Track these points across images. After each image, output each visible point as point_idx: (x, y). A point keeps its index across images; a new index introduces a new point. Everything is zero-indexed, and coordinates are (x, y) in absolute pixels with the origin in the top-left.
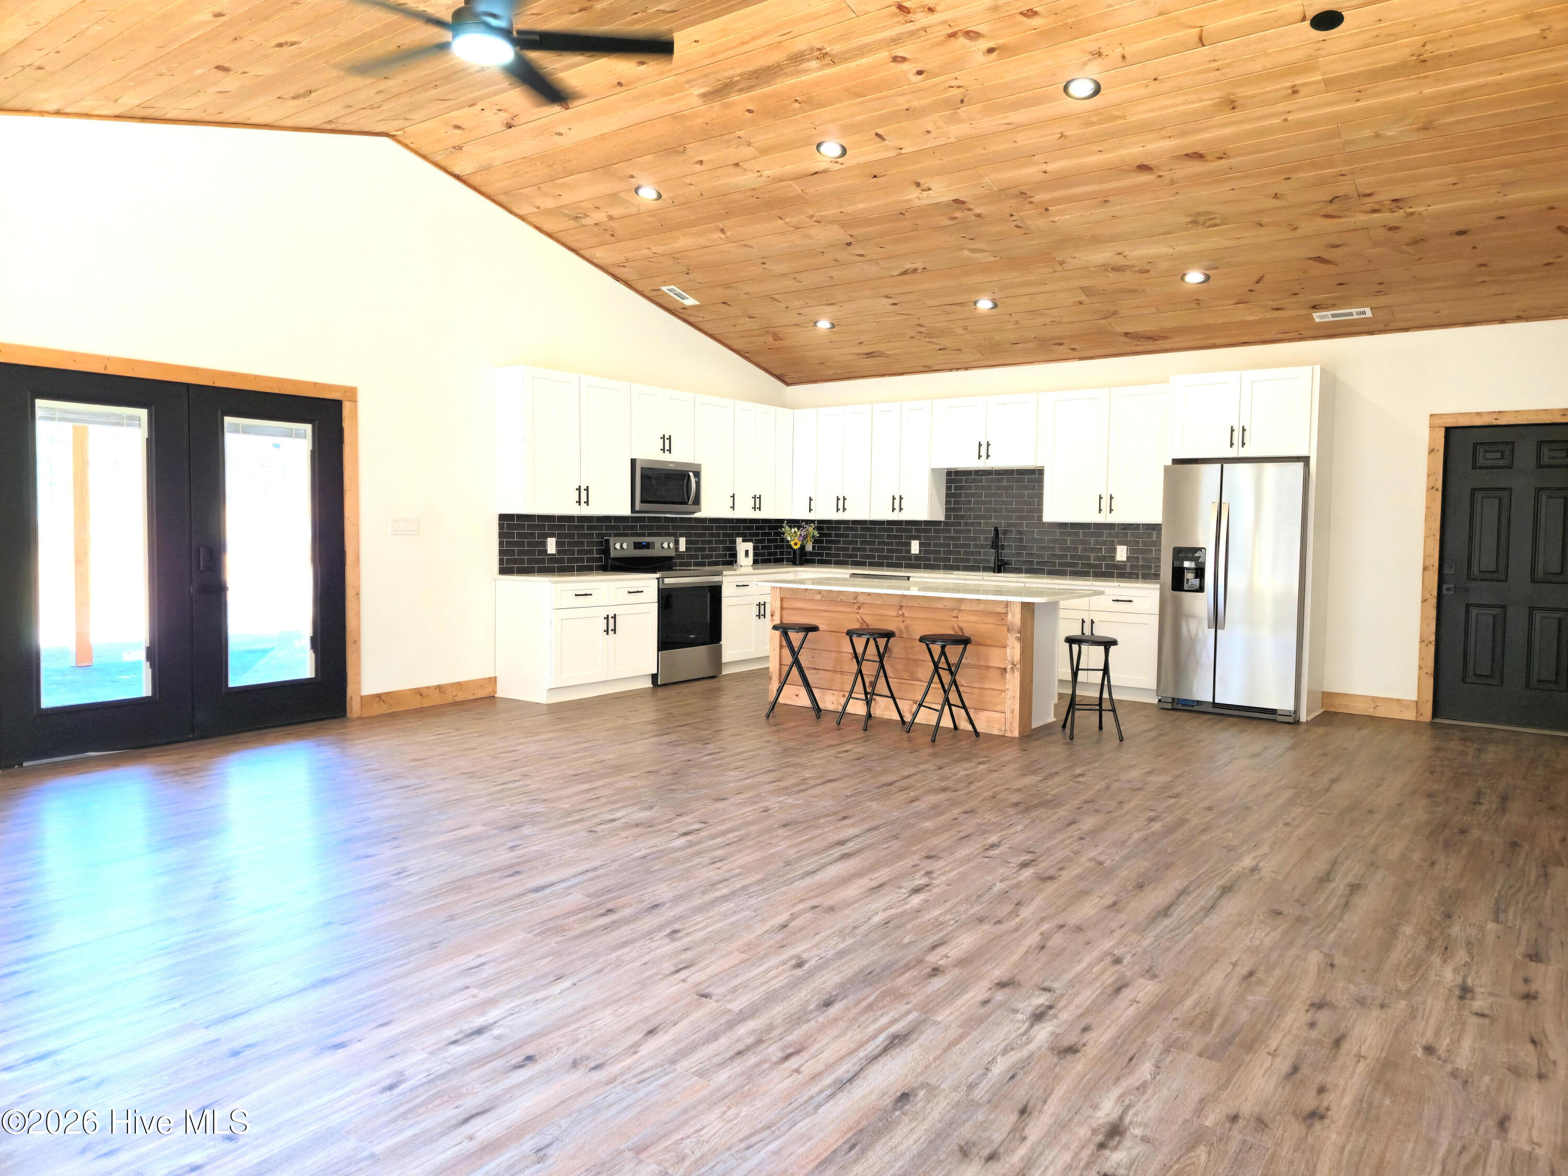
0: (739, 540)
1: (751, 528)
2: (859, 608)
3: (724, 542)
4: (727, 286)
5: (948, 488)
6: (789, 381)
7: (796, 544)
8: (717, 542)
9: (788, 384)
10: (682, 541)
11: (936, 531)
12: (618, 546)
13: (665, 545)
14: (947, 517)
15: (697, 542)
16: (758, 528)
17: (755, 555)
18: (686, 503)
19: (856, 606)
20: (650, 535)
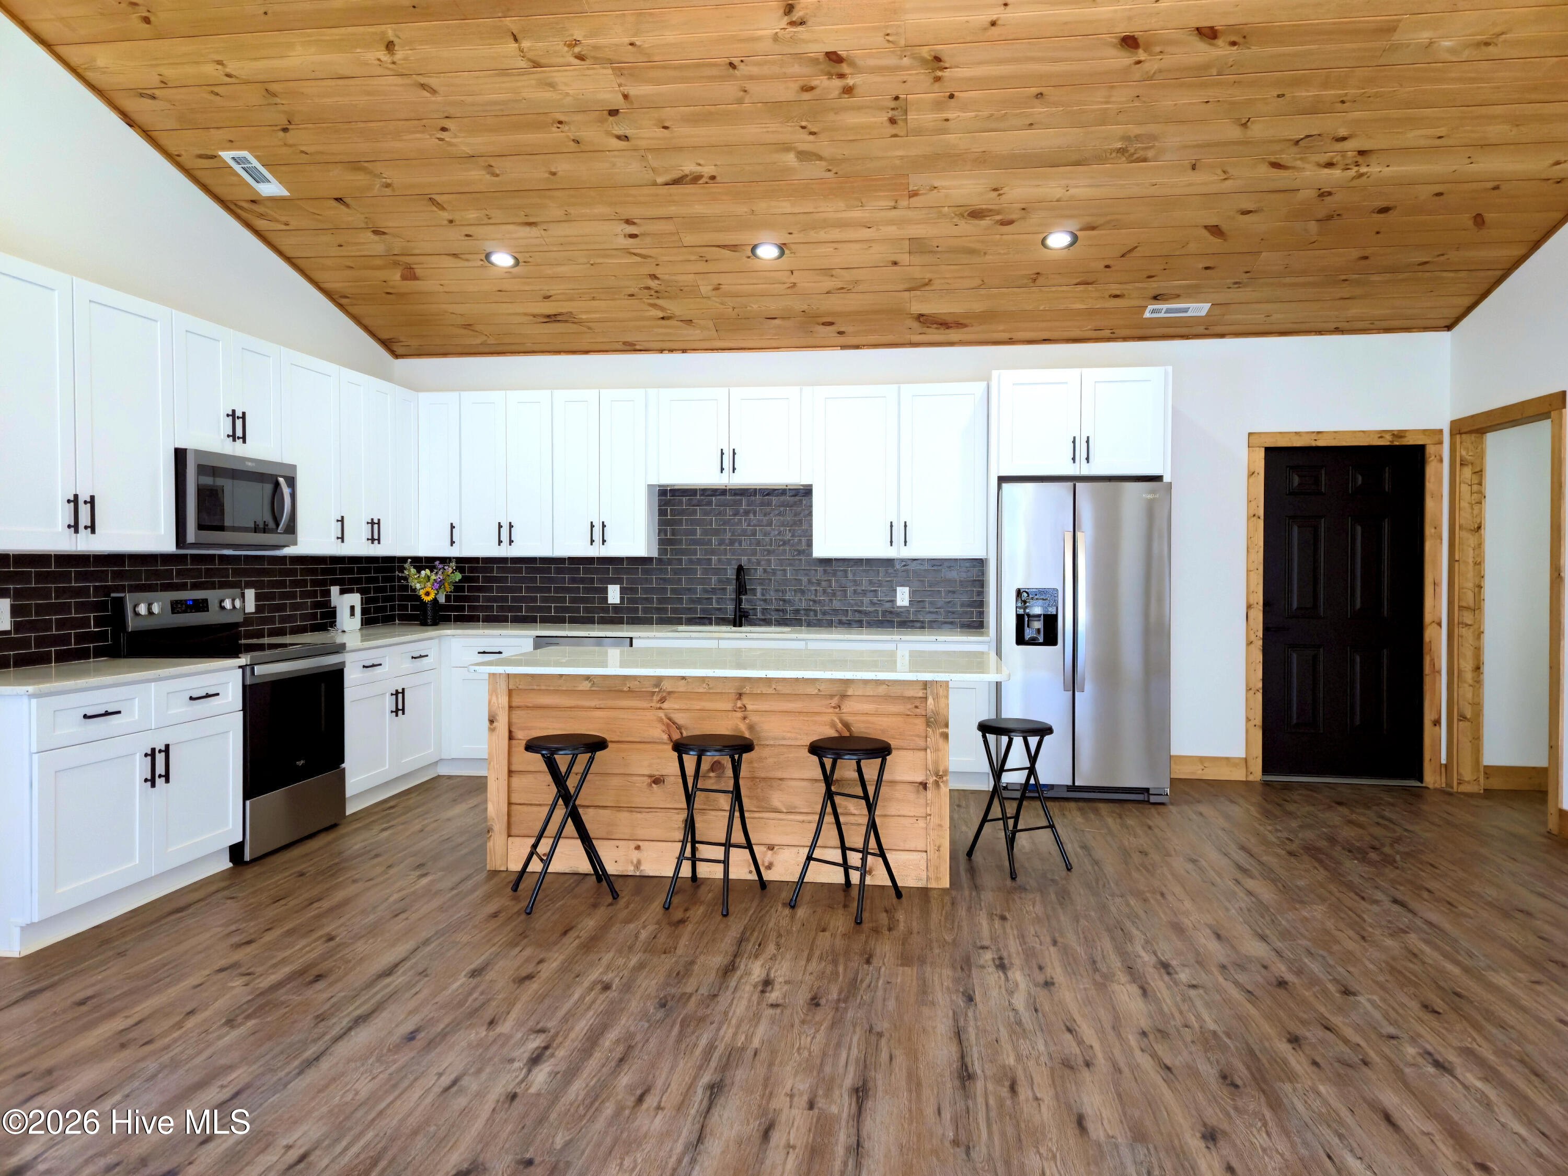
0: (335, 590)
1: (351, 571)
2: (663, 700)
3: (314, 594)
4: (355, 165)
5: (662, 513)
6: (399, 351)
7: (427, 594)
8: (304, 595)
9: (396, 356)
10: (250, 594)
11: (645, 572)
12: (142, 609)
13: (228, 604)
14: (662, 551)
15: (272, 596)
16: (361, 570)
17: (364, 611)
18: (274, 531)
19: (656, 698)
20: (195, 587)
